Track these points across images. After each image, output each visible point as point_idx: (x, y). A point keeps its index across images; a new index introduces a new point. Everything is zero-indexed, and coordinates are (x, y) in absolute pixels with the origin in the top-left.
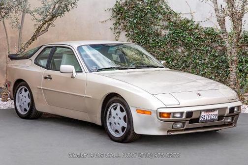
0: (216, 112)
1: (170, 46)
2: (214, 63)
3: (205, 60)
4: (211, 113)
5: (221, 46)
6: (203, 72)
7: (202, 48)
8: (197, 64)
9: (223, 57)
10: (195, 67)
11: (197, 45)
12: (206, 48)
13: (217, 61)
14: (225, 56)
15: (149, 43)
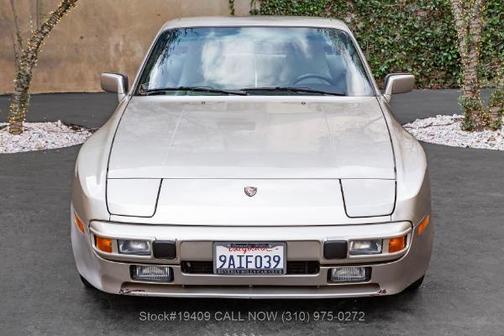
0: (279, 251)
1: (331, 11)
2: (411, 42)
3: (394, 36)
4: (250, 252)
5: (425, 10)
6: (390, 61)
7: (390, 14)
8: (381, 45)
9: (428, 30)
10: (377, 51)
11: (380, 8)
12: (396, 14)
13: (417, 39)
14: (431, 29)
15: (291, 6)
